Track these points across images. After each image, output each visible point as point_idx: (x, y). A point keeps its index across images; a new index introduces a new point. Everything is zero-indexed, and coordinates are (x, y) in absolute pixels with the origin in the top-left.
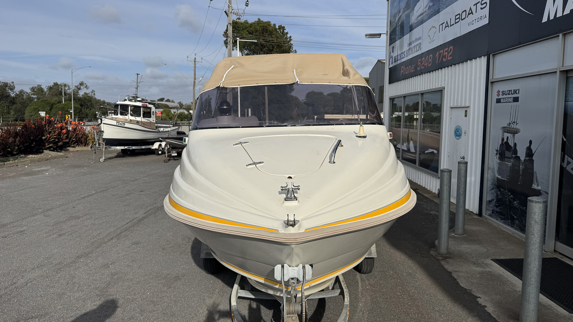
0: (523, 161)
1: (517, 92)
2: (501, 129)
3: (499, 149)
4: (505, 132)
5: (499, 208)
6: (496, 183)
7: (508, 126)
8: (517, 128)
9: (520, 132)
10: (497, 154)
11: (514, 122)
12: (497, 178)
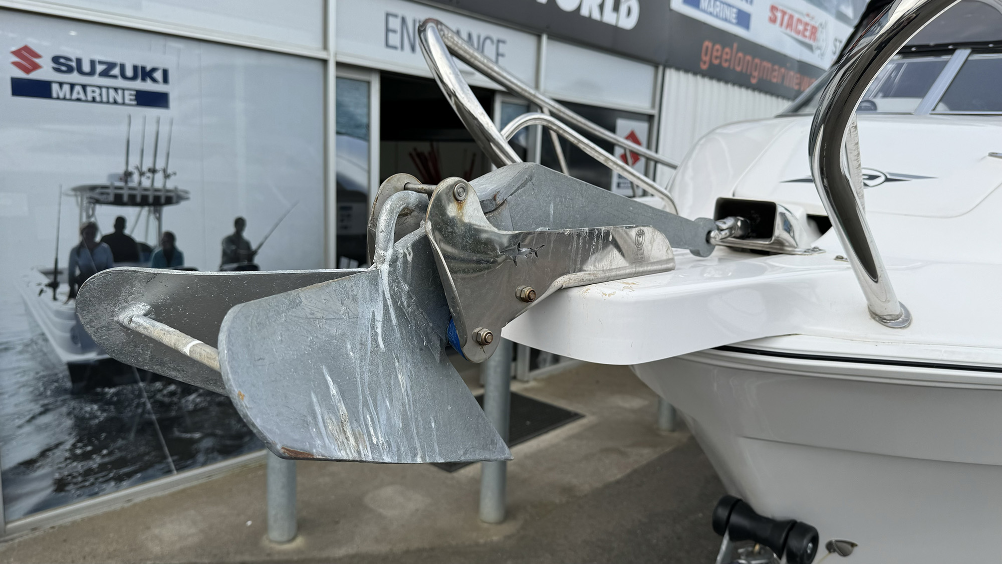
1: (158, 75)
2: (73, 193)
4: (98, 202)
7: (121, 184)
8: (170, 185)
9: (187, 199)
11: (153, 171)
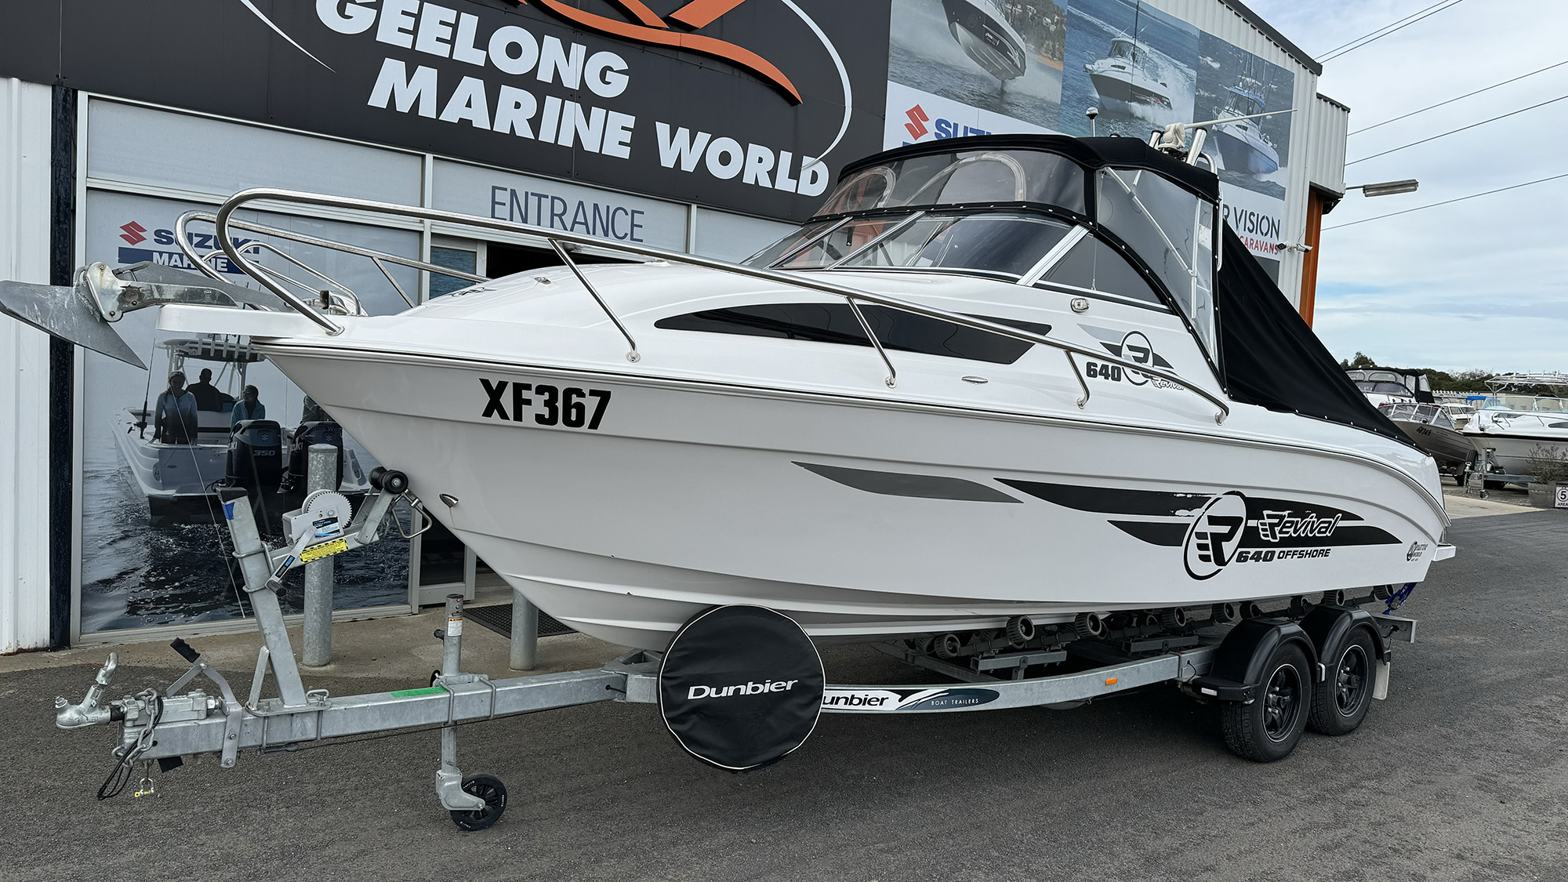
0: (293, 433)
2: (165, 346)
3: (152, 407)
5: (176, 584)
6: (149, 515)
7: (209, 341)
10: (142, 425)
12: (152, 499)
